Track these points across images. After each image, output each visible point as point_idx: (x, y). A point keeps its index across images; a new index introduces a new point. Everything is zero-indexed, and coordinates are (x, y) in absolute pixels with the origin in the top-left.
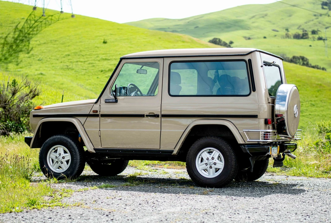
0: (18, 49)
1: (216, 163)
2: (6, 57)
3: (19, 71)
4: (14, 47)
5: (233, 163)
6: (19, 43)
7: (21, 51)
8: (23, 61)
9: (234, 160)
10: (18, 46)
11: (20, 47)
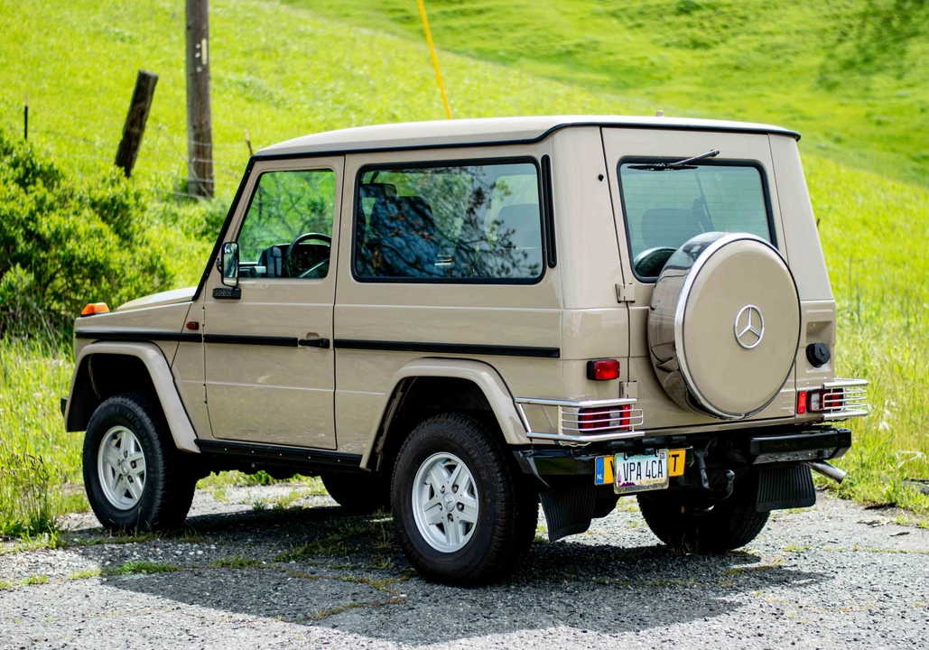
0: (907, 29)
1: (463, 505)
2: (871, 55)
3: (900, 97)
4: (895, 24)
5: (500, 507)
6: (911, 8)
7: (915, 34)
8: (919, 63)
9: (501, 497)
10: (906, 18)
11: (914, 20)
